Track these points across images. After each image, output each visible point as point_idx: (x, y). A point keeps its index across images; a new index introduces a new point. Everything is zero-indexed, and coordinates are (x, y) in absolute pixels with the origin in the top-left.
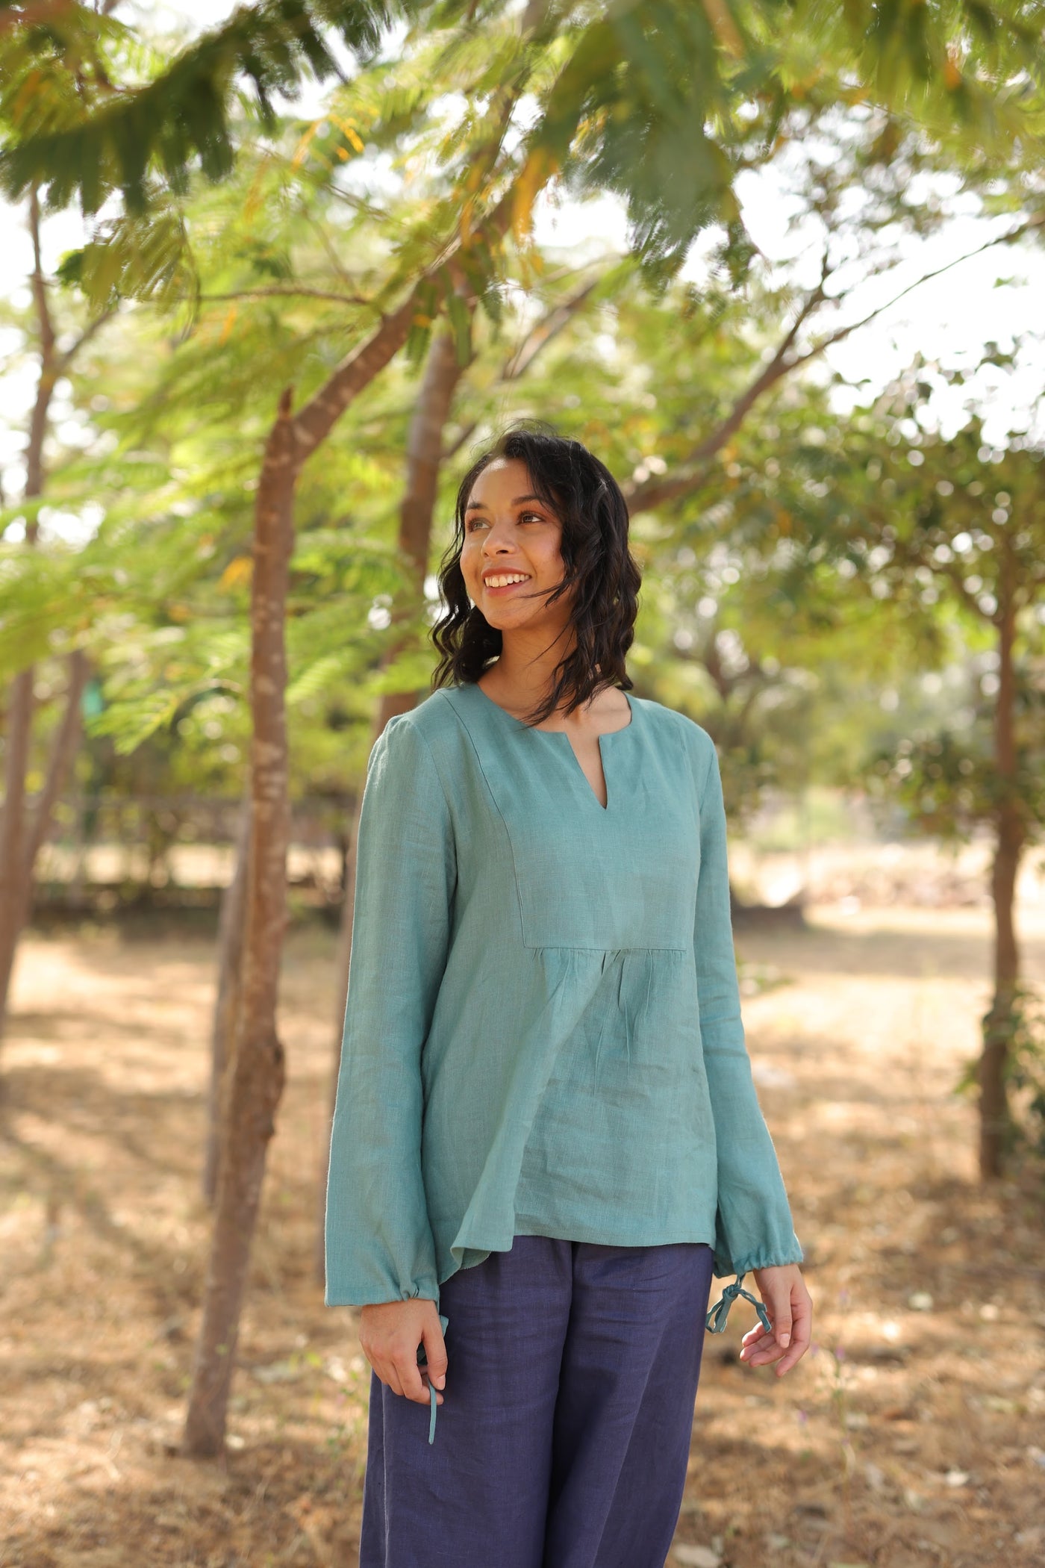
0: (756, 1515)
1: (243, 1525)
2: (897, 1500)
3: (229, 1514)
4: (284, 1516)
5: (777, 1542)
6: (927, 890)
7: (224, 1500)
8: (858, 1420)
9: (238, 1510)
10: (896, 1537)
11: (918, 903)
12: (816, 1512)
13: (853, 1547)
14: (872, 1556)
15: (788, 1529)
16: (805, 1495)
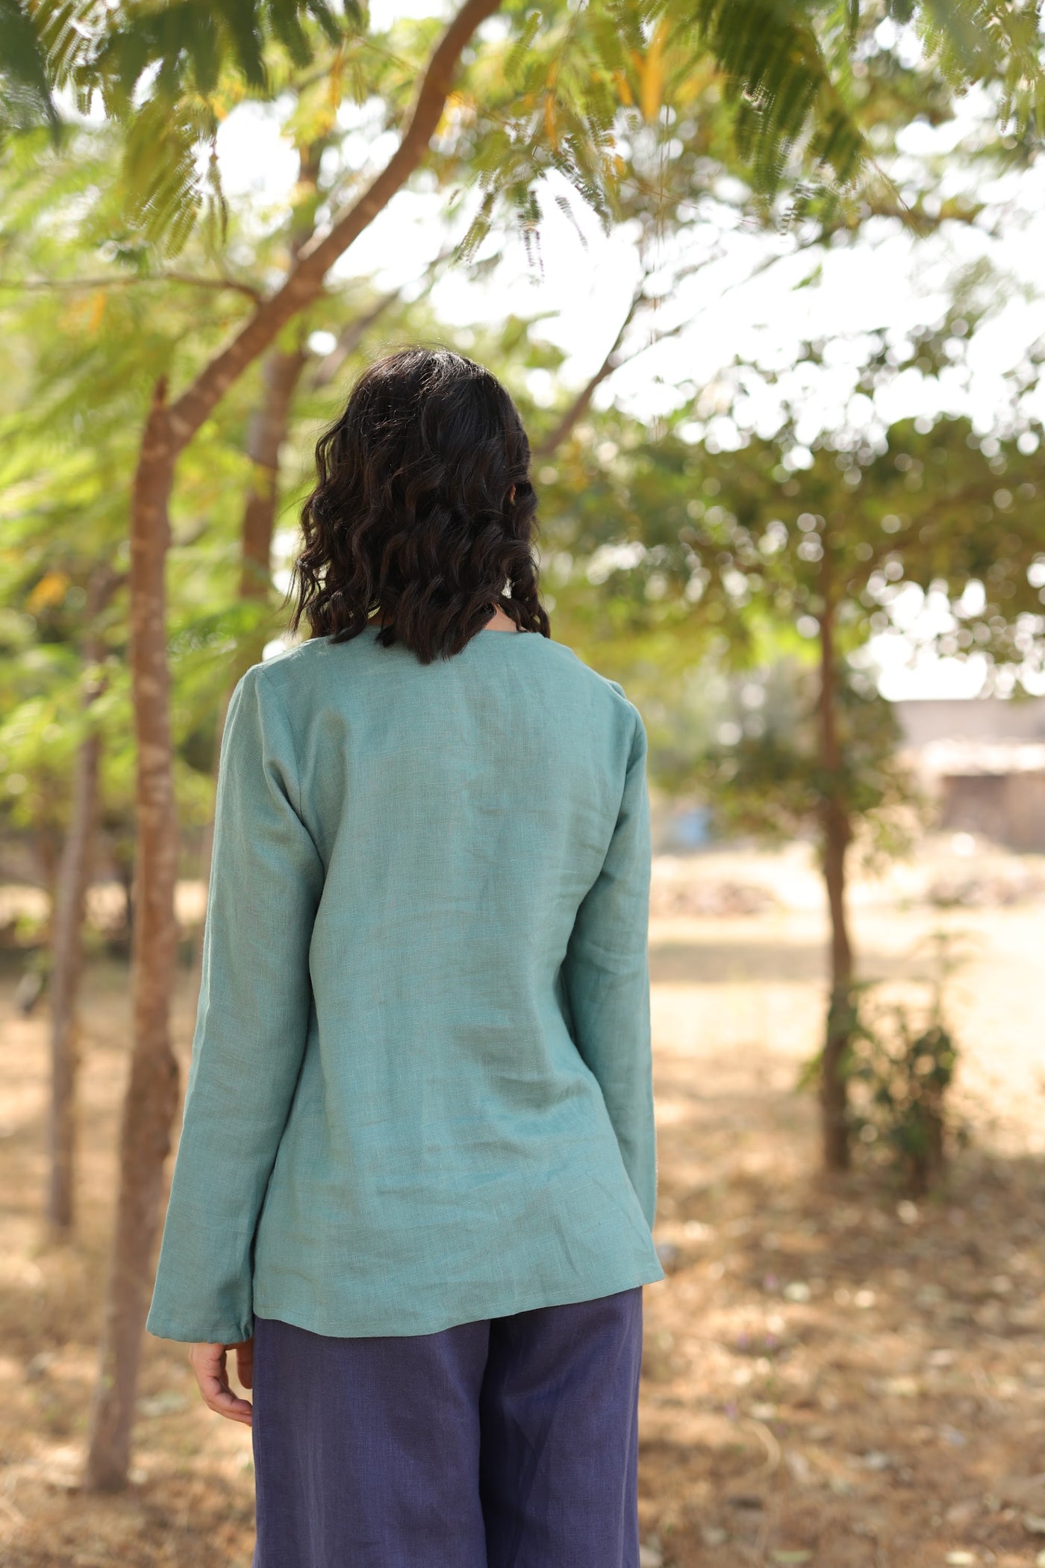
0: (686, 1511)
1: (166, 1559)
2: (825, 1486)
3: (148, 1549)
4: (208, 1548)
5: (713, 1536)
6: (707, 898)
7: (142, 1535)
8: (764, 1411)
9: (159, 1544)
10: (833, 1523)
11: (700, 912)
12: (750, 1504)
13: (793, 1535)
14: (811, 1543)
15: (723, 1523)
16: (736, 1487)
